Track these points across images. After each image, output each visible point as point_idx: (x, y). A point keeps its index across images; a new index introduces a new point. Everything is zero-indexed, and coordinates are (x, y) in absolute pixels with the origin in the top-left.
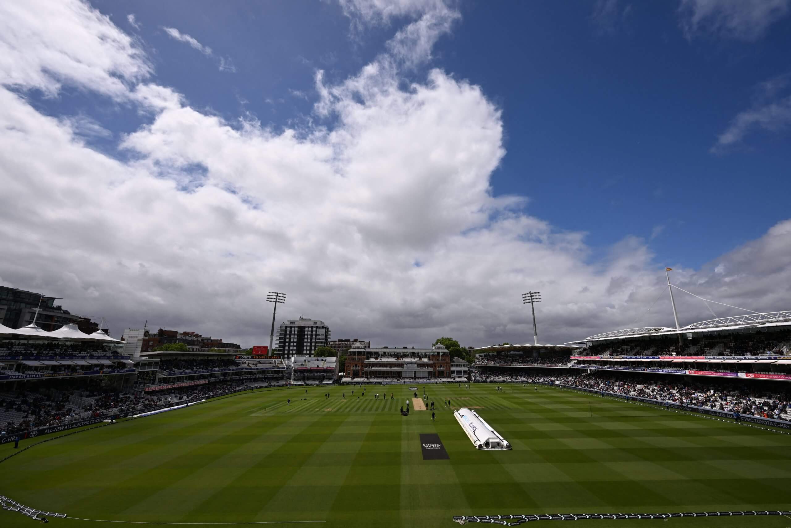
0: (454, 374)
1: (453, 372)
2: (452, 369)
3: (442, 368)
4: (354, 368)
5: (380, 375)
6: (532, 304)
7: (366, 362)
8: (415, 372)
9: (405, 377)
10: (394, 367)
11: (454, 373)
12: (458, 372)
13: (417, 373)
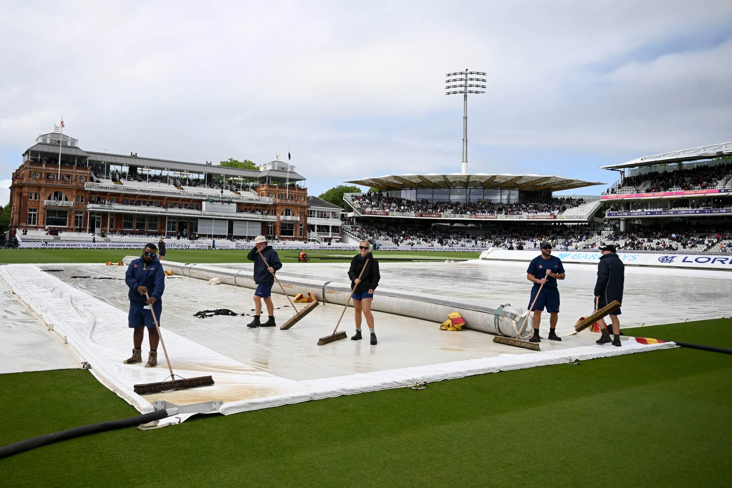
0: (312, 233)
1: (311, 228)
2: (311, 221)
3: (289, 218)
4: (53, 202)
5: (131, 227)
6: (466, 96)
7: (89, 186)
8: (231, 222)
9: (205, 236)
10: (172, 207)
11: (314, 231)
12: (323, 229)
13: (235, 224)
